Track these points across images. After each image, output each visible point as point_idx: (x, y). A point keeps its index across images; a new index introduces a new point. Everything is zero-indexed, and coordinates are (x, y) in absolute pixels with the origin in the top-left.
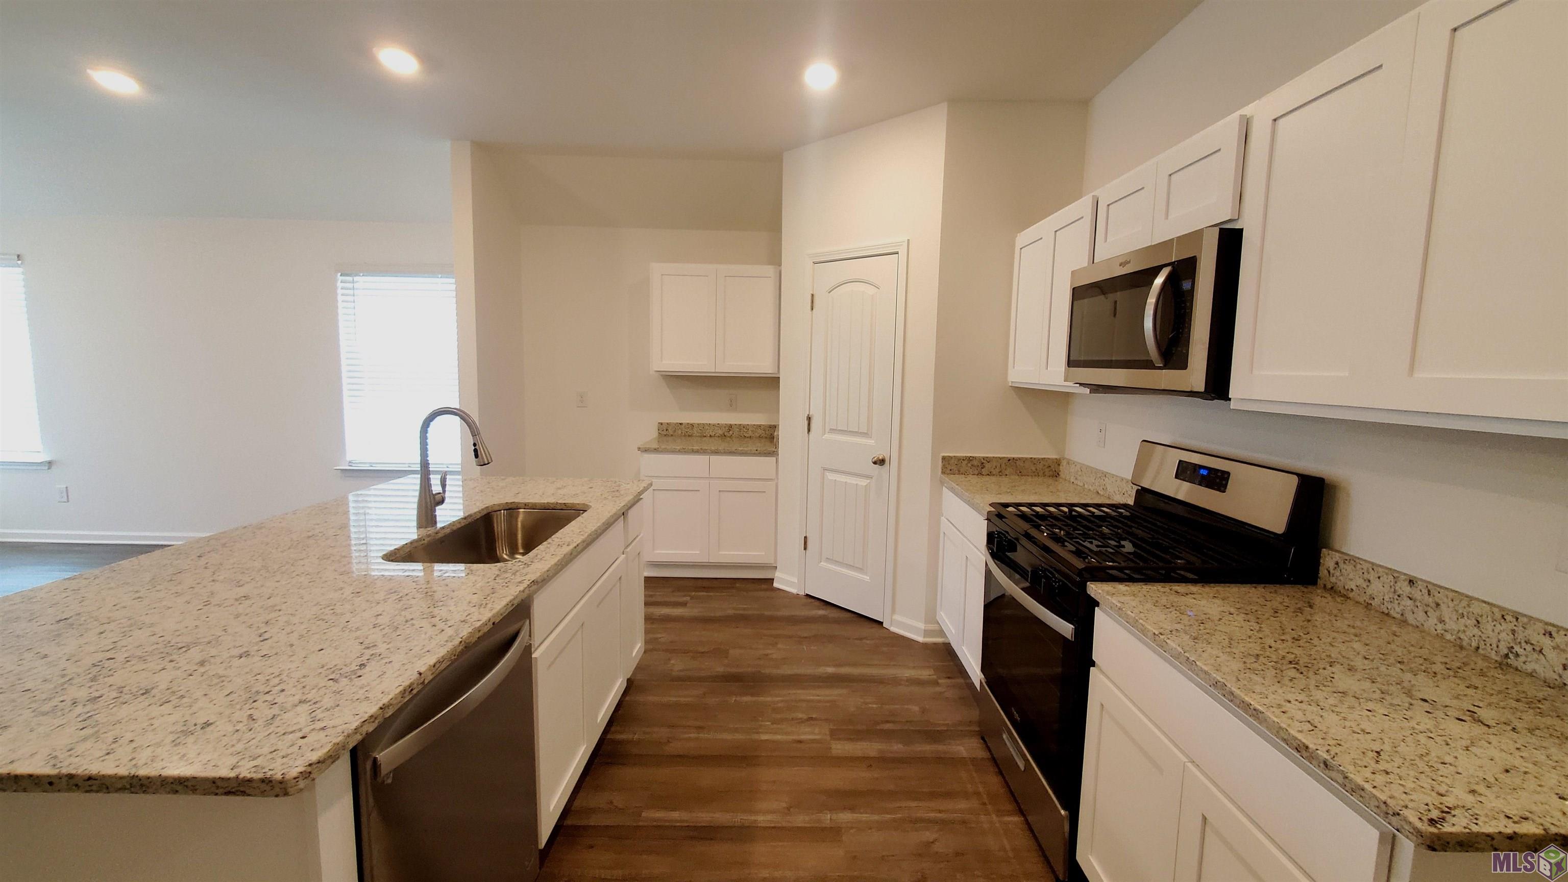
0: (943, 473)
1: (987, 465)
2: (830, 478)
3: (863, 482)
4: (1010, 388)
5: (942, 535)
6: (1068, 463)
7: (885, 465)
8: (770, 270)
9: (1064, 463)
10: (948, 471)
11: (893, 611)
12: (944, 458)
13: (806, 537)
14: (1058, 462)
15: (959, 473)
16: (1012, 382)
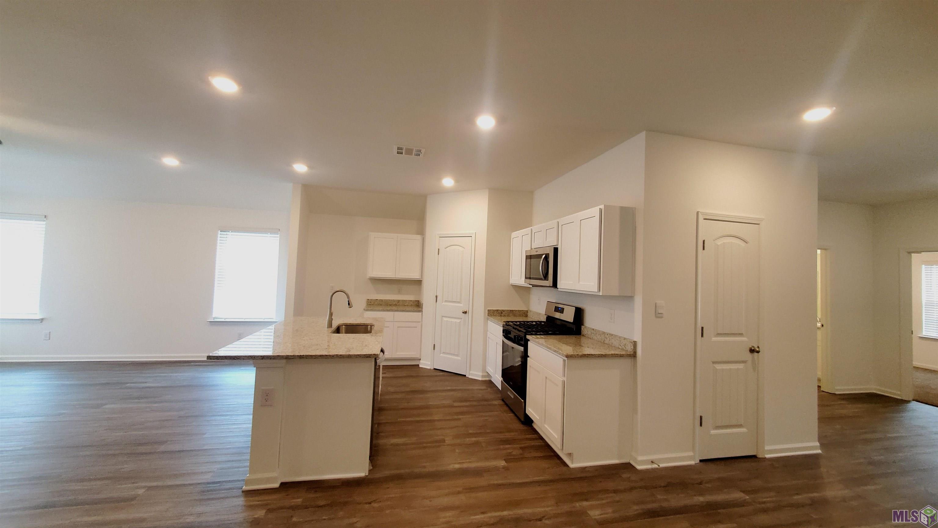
0: (488, 315)
1: (504, 313)
2: (444, 320)
3: (458, 321)
4: (511, 286)
5: (488, 338)
6: (530, 311)
7: (467, 314)
8: (419, 237)
9: (529, 311)
10: (490, 315)
11: (470, 370)
12: (488, 310)
13: (434, 345)
14: (527, 311)
15: (494, 316)
16: (511, 283)
